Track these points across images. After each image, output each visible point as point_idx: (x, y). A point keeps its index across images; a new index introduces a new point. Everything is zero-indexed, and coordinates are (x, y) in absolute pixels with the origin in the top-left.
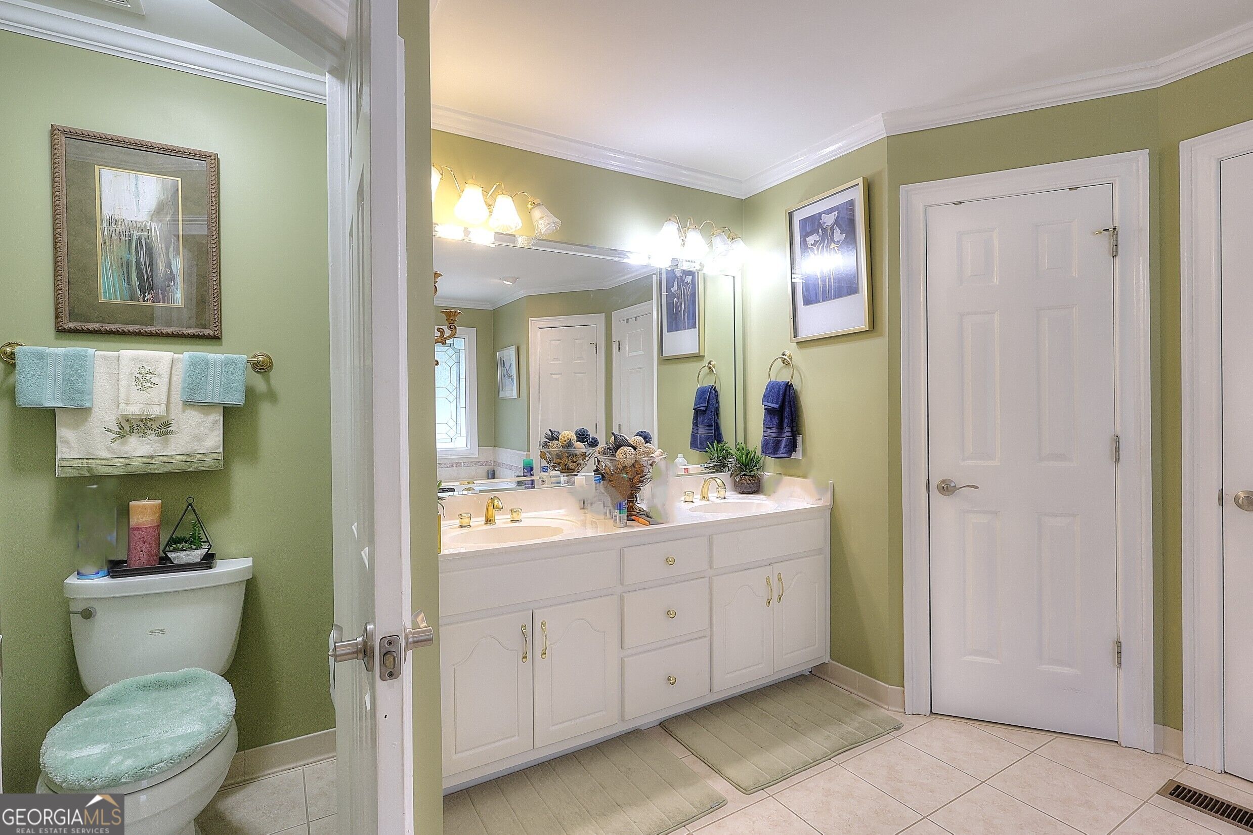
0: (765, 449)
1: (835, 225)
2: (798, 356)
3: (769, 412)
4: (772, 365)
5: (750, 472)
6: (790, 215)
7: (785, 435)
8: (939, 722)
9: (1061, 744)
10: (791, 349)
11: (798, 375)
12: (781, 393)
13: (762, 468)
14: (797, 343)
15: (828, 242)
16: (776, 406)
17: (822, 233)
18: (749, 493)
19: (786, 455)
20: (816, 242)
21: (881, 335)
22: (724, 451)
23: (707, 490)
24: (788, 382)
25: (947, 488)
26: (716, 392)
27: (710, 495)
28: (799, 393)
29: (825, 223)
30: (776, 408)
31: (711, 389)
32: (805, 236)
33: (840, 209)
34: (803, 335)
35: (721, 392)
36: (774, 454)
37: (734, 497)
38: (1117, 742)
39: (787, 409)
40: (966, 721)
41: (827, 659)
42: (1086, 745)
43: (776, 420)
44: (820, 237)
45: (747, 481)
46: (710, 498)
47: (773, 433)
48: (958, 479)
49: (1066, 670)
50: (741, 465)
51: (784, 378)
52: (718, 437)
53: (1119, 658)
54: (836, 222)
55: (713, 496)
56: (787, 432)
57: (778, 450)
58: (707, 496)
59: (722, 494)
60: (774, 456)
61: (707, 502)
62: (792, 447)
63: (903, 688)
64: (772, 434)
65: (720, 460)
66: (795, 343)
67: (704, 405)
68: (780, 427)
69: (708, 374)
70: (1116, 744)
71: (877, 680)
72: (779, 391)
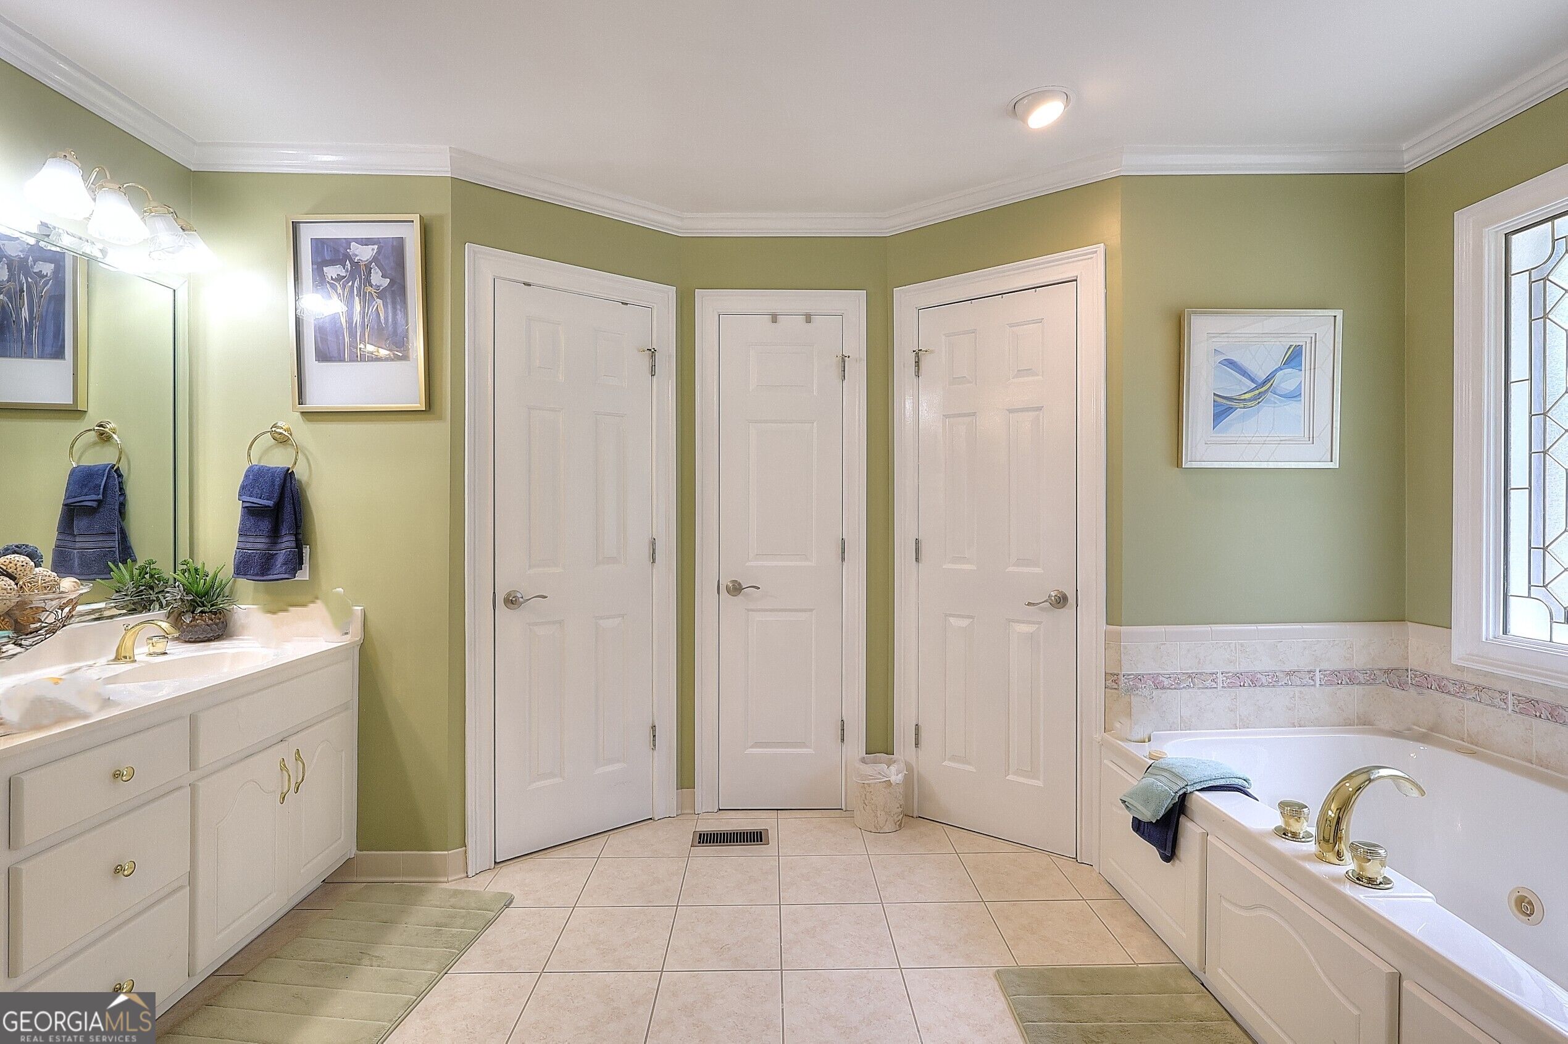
0: (243, 567)
1: (373, 264)
2: (303, 432)
3: (251, 512)
4: (255, 439)
5: (212, 606)
6: (295, 225)
7: (283, 546)
8: (505, 870)
9: (615, 839)
10: (290, 420)
11: (305, 460)
12: (277, 483)
13: (231, 598)
14: (302, 413)
15: (360, 282)
16: (270, 503)
17: (351, 267)
18: (209, 640)
19: (286, 576)
20: (339, 278)
21: (440, 418)
22: (147, 576)
23: (131, 643)
24: (289, 469)
25: (512, 601)
26: (120, 476)
27: (136, 651)
28: (304, 486)
29: (357, 256)
30: (269, 506)
31: (109, 470)
32: (319, 265)
33: (381, 244)
34: (314, 402)
35: (132, 476)
36: (263, 575)
37: (182, 652)
38: (651, 819)
39: (288, 508)
40: (530, 856)
41: (353, 851)
42: (632, 832)
43: (266, 525)
44: (347, 271)
45: (205, 621)
46: (136, 658)
47: (260, 543)
48: (525, 589)
49: (617, 767)
50: (193, 596)
51: (279, 460)
52: (126, 553)
53: (654, 740)
54: (375, 259)
55: (141, 652)
56: (287, 542)
57: (269, 569)
58: (132, 655)
59: (160, 648)
60: (264, 578)
61: (134, 665)
62: (296, 562)
63: (465, 848)
64: (259, 546)
65: (142, 591)
66: (299, 413)
67: (94, 497)
68: (275, 535)
69: (95, 444)
70: (651, 821)
71: (430, 851)
72: (273, 482)
